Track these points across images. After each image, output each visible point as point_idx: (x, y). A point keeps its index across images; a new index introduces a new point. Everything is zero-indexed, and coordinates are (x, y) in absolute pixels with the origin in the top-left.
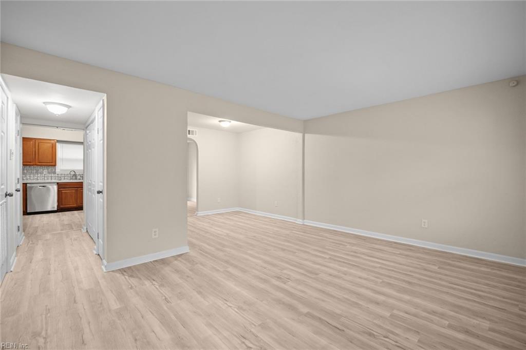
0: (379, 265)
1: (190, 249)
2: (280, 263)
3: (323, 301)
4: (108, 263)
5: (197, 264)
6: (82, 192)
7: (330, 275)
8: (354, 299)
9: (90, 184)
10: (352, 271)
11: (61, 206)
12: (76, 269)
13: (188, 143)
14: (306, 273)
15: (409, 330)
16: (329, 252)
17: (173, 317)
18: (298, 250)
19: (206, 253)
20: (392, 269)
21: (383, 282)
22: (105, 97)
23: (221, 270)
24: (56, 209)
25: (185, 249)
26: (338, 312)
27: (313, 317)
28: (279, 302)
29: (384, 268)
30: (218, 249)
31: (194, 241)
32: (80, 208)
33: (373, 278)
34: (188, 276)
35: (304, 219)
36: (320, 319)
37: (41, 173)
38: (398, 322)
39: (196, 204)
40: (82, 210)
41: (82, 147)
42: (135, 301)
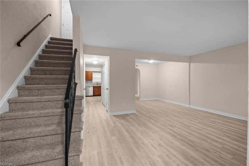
0: (226, 129)
1: (136, 112)
2: (173, 121)
3: (189, 136)
4: (110, 112)
5: (138, 117)
6: (101, 90)
7: (196, 128)
8: (205, 138)
9: (103, 87)
10: (208, 128)
11: (94, 94)
12: (101, 114)
13: (136, 70)
14: (185, 126)
15: (229, 153)
16: (199, 120)
17: (130, 131)
18: (183, 117)
19: (142, 114)
20: (234, 131)
21: (225, 135)
22: (109, 57)
23: (147, 120)
24: (92, 95)
25: (135, 112)
26: (195, 141)
27: (182, 140)
28: (169, 133)
29: (229, 130)
30: (147, 113)
31: (138, 109)
32: (100, 95)
33: (220, 133)
34: (135, 120)
35: (190, 105)
36: (185, 141)
37: (88, 83)
38: (225, 150)
39: (139, 96)
40: (101, 96)
41: (100, 73)
42: (118, 124)
